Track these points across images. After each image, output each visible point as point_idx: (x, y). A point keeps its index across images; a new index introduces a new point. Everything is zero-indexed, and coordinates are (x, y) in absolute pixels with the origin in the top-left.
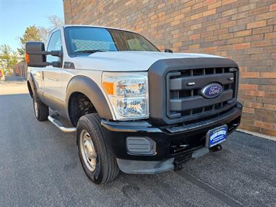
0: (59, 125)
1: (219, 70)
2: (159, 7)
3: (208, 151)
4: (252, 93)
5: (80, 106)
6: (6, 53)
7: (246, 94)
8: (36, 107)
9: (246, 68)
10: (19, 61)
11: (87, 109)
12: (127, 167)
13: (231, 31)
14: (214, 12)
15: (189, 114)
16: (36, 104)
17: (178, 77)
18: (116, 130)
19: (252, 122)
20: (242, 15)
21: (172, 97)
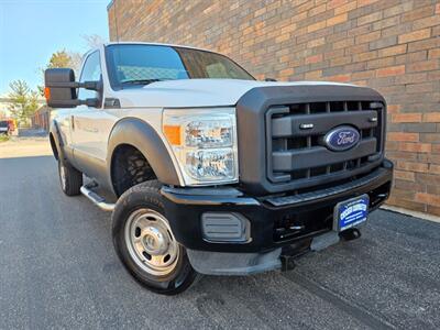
0: (97, 200)
1: (353, 105)
2: (257, 13)
3: (338, 238)
4: (410, 148)
5: (130, 169)
6: (20, 93)
7: (401, 149)
8: (63, 173)
9: (398, 106)
10: (41, 105)
11: (141, 173)
12: (204, 264)
13: (372, 47)
14: (345, 18)
15: (304, 177)
16: (62, 168)
17: (285, 115)
18: (186, 201)
19: (411, 196)
20: (390, 22)
21: (275, 149)
